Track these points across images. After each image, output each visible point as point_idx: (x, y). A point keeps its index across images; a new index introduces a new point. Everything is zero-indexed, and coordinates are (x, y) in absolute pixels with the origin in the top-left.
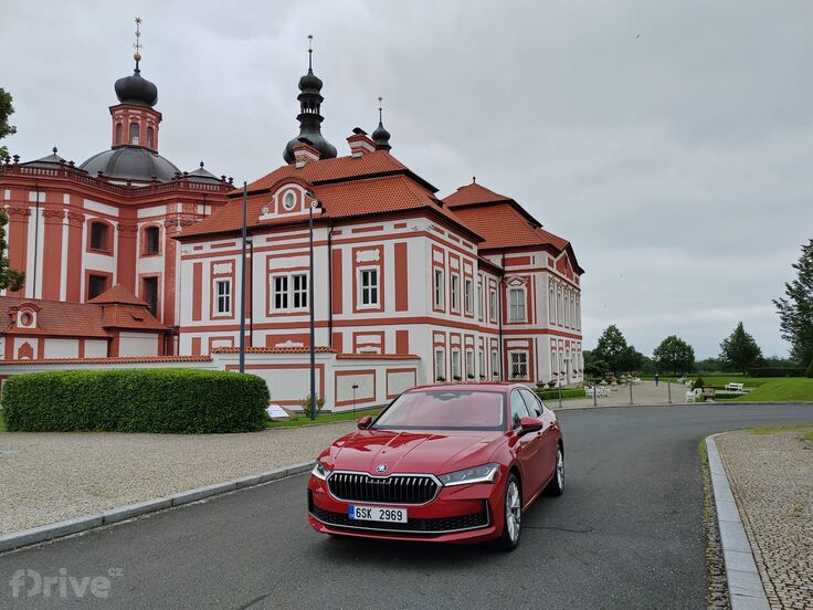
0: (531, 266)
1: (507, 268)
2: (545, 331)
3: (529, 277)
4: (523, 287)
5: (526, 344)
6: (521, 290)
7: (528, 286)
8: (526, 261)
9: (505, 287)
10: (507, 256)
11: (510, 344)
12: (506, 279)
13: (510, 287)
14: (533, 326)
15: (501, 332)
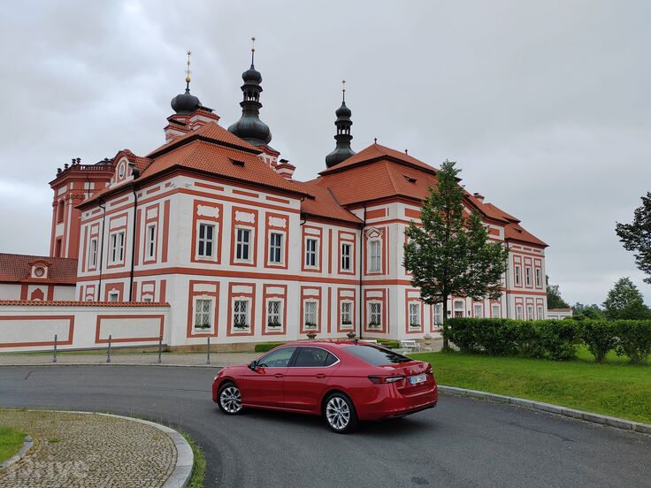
0: (386, 218)
1: (368, 221)
2: (395, 282)
3: (384, 229)
4: (380, 239)
5: (380, 294)
6: (378, 241)
7: (383, 237)
8: (382, 213)
9: (366, 239)
10: (369, 209)
11: (369, 294)
12: (366, 231)
13: (370, 240)
14: (387, 277)
15: (361, 283)
